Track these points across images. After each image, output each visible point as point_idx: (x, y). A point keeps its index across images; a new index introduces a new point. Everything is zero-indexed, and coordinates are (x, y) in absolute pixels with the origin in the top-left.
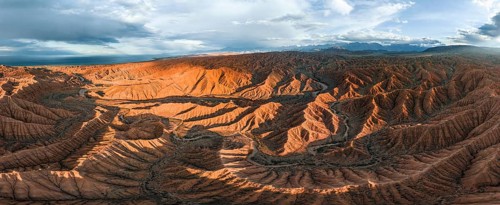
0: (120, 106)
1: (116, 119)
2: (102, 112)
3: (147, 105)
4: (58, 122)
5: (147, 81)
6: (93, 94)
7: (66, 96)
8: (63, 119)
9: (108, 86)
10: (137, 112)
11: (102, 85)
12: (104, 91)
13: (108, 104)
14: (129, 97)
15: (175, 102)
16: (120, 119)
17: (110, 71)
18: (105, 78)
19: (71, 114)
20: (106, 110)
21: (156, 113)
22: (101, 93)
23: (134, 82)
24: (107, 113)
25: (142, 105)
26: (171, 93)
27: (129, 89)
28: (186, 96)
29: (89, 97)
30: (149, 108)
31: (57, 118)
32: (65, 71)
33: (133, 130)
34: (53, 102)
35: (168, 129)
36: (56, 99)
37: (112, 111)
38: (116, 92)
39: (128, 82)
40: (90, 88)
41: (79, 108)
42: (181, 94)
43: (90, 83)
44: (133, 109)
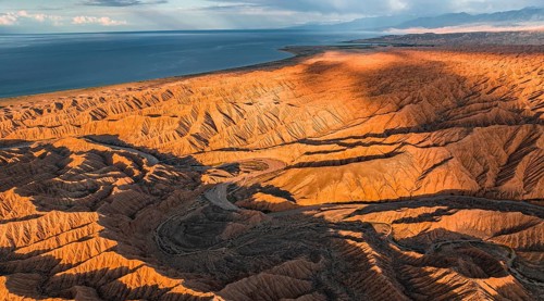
44: (395, 222)
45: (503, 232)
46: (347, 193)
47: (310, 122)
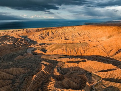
0: (58, 60)
1: (55, 70)
2: (46, 65)
3: (77, 60)
4: (13, 81)
5: (78, 41)
6: (39, 51)
7: (16, 56)
8: (17, 77)
9: (49, 44)
10: (70, 65)
11: (44, 44)
12: (47, 48)
13: (49, 58)
14: (64, 53)
15: (99, 61)
16: (58, 71)
17: (50, 33)
18: (46, 38)
19: (22, 70)
20: (48, 64)
21: (83, 67)
22: (44, 50)
23: (68, 41)
24: (49, 66)
25: (73, 60)
26: (96, 53)
27: (64, 47)
28: (108, 58)
29: (36, 54)
30: (78, 62)
31: (11, 77)
32: (12, 35)
33: (66, 79)
34: (6, 64)
35: (90, 83)
36: (8, 60)
37: (53, 64)
38: (55, 49)
39: (64, 41)
40: (36, 47)
41: (28, 64)
42: (105, 55)
43: (35, 42)
44: (67, 62)
45: (103, 71)
46: (62, 52)
47: (71, 35)
